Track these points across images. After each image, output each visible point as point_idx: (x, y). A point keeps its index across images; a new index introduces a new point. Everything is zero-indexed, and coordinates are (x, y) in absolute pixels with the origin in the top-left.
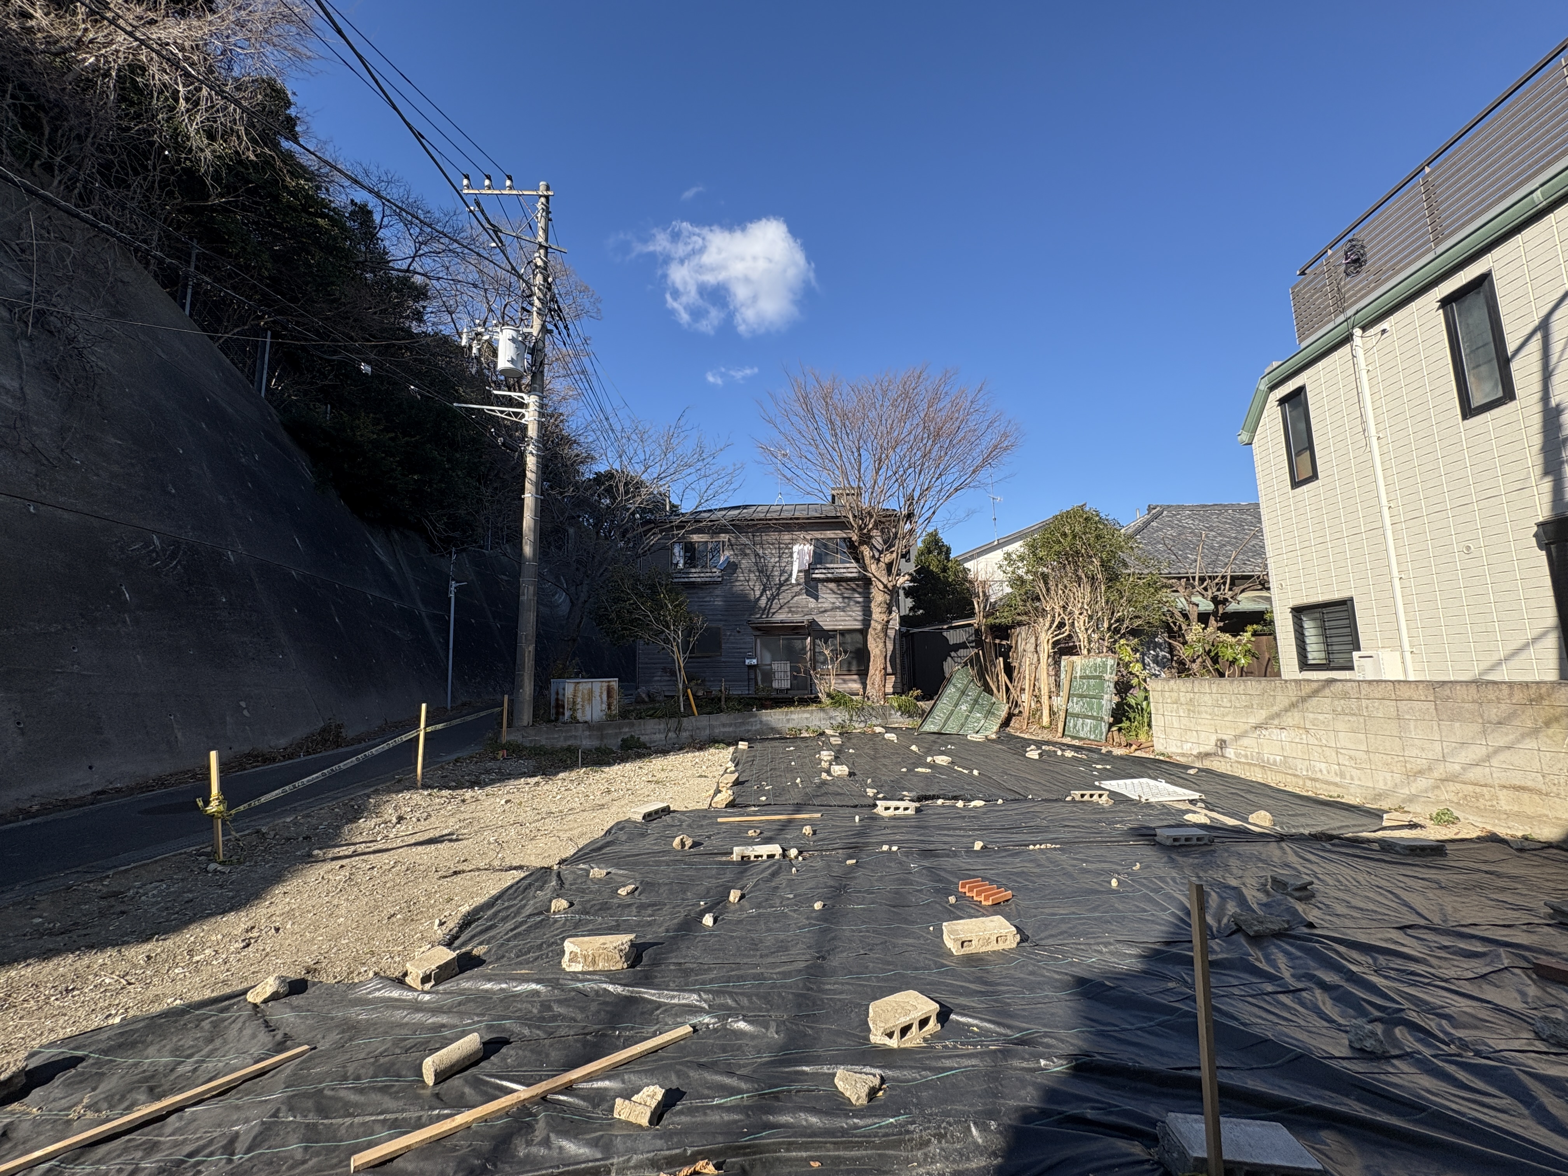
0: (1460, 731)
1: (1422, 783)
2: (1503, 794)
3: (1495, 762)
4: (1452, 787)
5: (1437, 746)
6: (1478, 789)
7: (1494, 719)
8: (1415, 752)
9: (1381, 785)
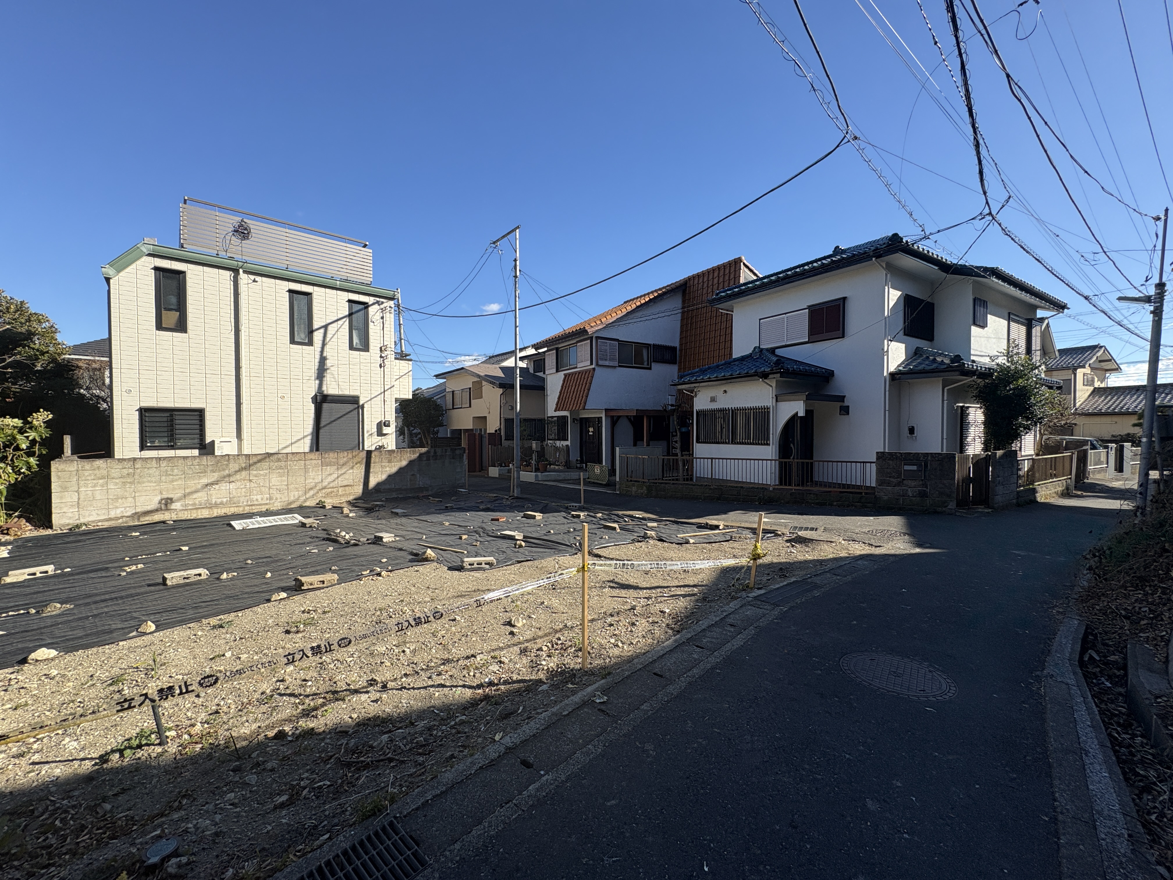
0: (330, 470)
1: (311, 493)
2: (340, 489)
3: (339, 479)
6: (332, 490)
7: (341, 464)
8: (310, 480)
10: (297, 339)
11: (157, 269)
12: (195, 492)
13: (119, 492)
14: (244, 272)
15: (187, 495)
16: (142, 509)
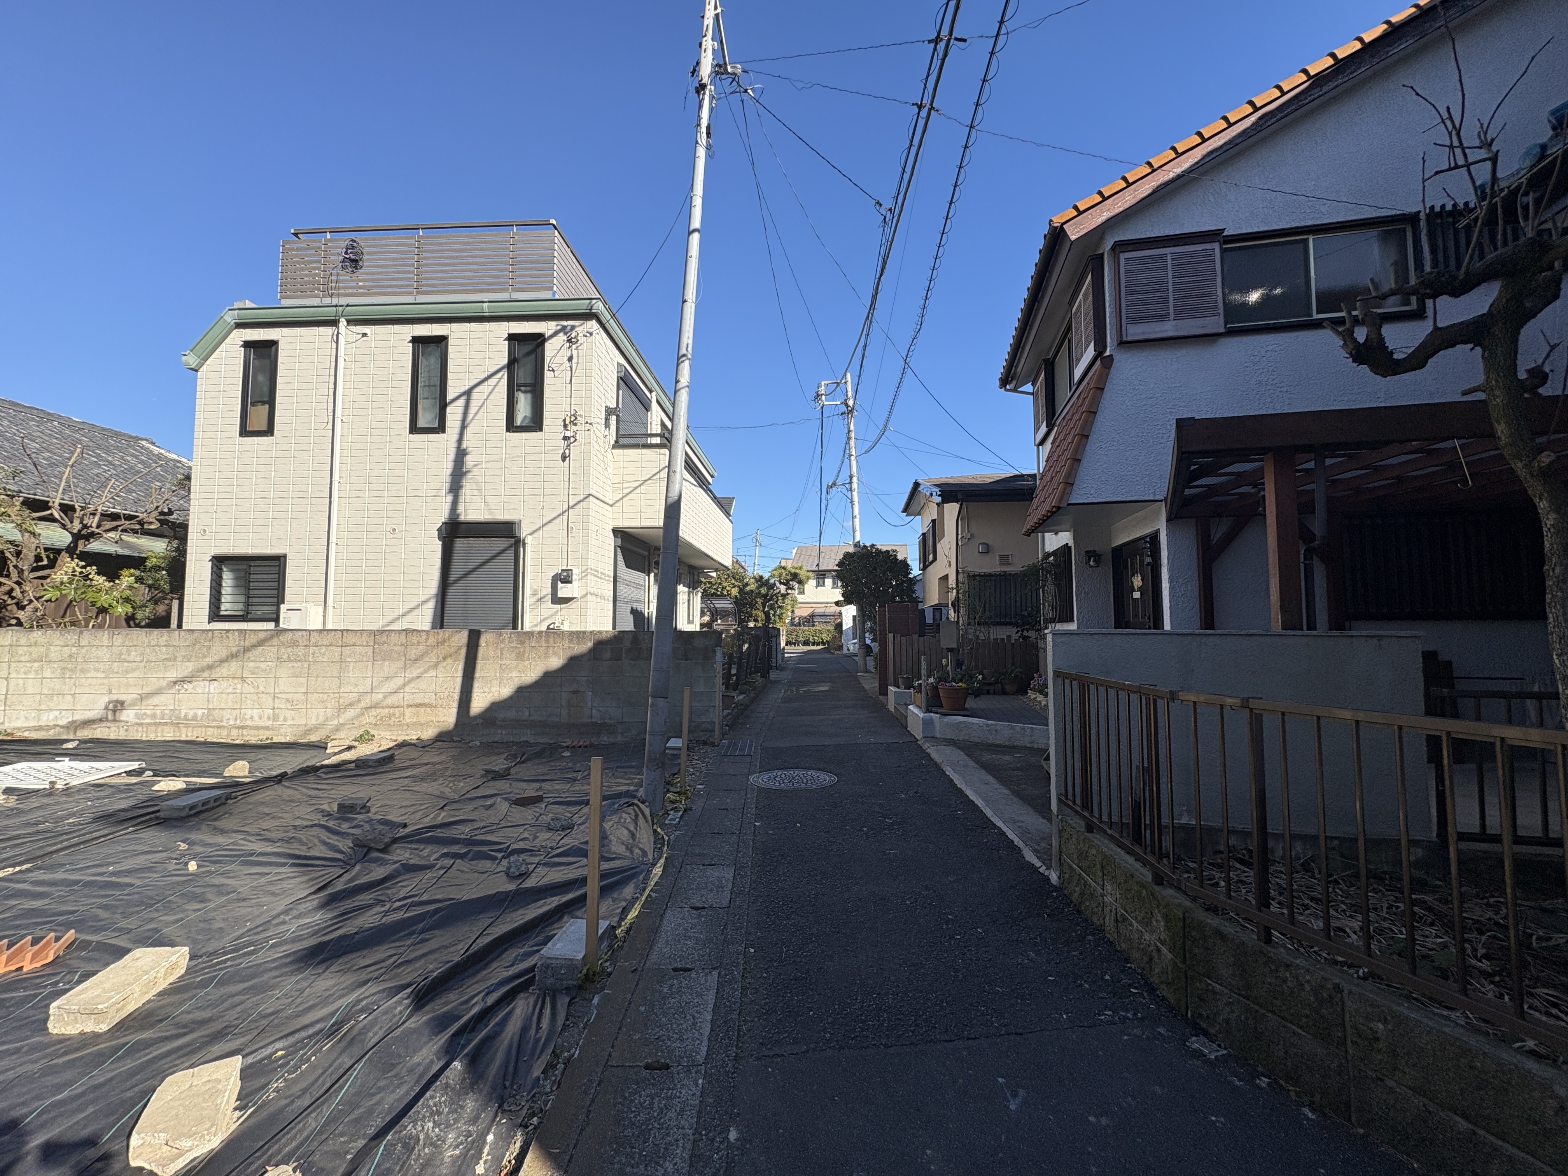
0: (389, 668)
1: (351, 713)
2: (408, 712)
3: (407, 689)
4: (373, 712)
5: (369, 681)
7: (413, 657)
8: (350, 688)
9: (313, 721)
10: (421, 423)
11: (247, 345)
12: (158, 692)
13: (57, 685)
14: (349, 322)
15: (142, 698)
16: (79, 717)
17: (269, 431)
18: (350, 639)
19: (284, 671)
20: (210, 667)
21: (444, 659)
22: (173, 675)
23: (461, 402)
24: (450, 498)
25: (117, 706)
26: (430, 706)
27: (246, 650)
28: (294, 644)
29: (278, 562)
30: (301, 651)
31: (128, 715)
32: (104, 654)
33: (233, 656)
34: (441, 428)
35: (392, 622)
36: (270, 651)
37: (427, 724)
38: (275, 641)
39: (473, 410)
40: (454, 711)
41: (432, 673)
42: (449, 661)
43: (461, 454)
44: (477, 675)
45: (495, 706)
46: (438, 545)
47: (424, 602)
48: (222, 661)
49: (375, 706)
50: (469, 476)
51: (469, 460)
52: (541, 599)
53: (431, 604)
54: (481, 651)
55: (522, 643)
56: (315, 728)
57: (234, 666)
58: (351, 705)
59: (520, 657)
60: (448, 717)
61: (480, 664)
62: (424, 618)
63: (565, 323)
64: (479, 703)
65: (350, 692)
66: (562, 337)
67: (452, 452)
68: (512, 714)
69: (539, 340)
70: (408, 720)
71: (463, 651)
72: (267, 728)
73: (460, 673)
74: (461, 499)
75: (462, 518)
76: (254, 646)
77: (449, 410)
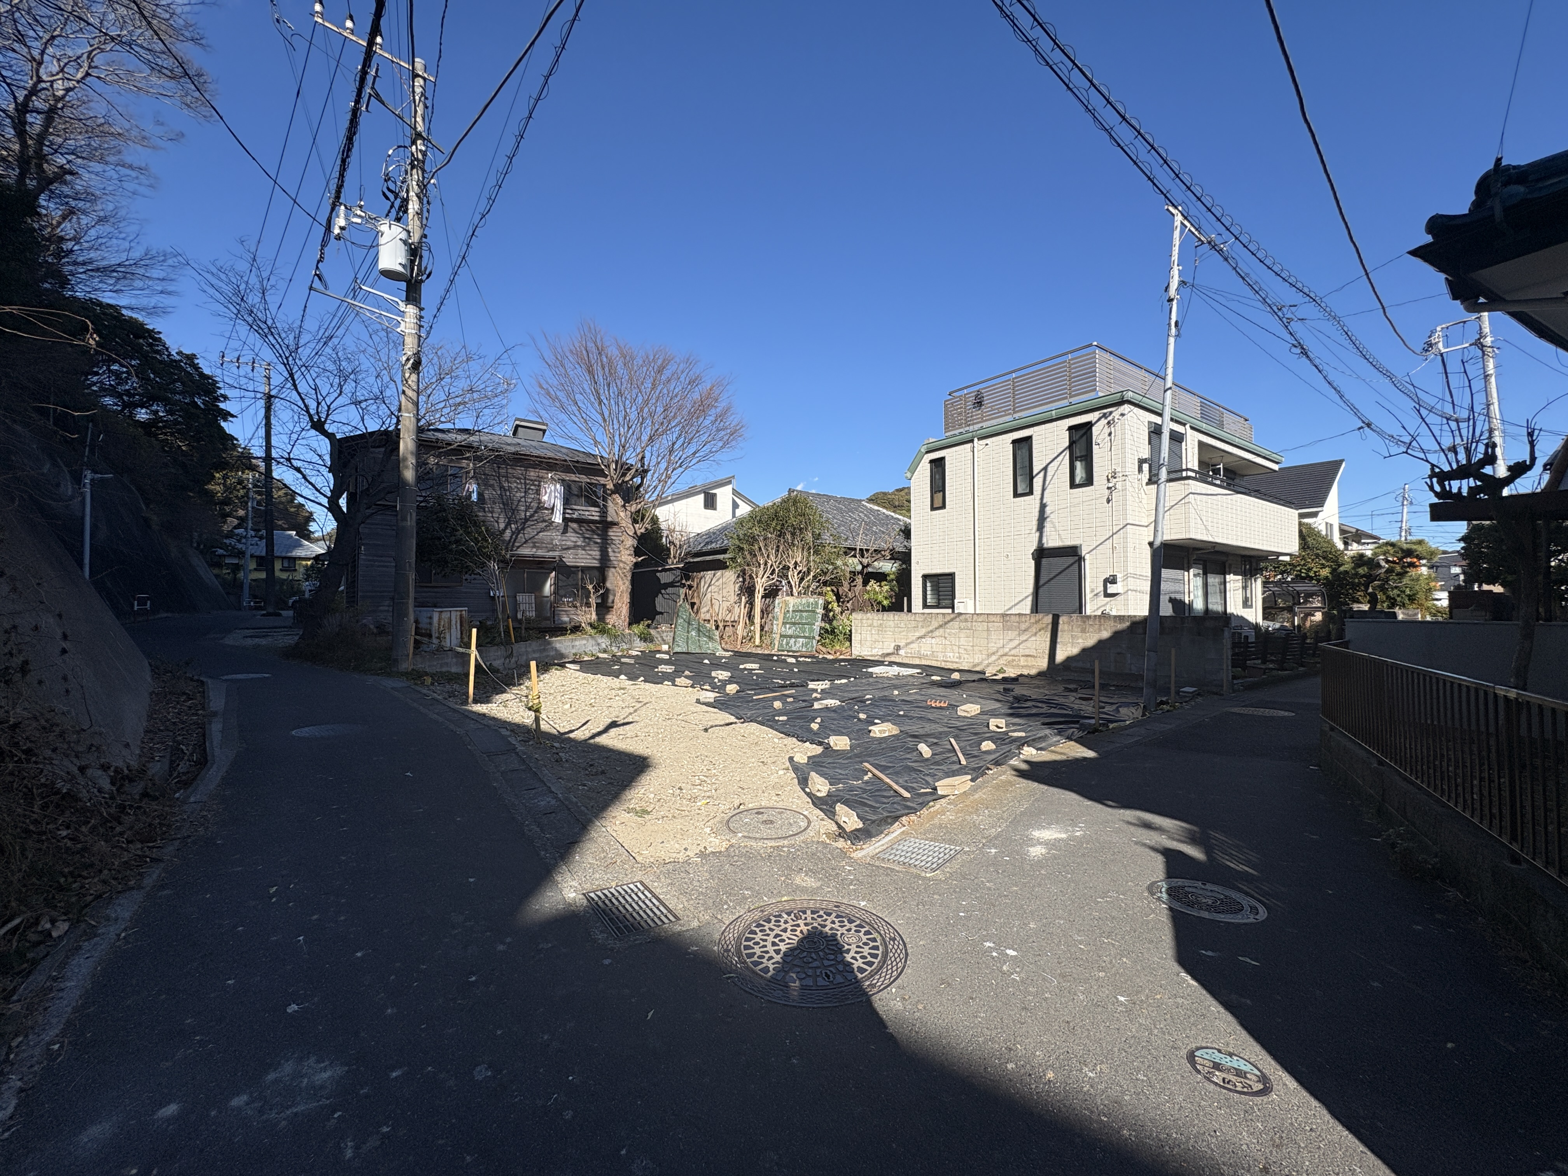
0: (1011, 634)
1: (994, 658)
2: (1022, 659)
4: (1005, 658)
5: (1001, 641)
6: (1015, 658)
7: (1023, 629)
8: (993, 645)
9: (976, 661)
10: (1020, 491)
11: (931, 462)
12: (912, 642)
13: (876, 637)
14: (979, 439)
15: (907, 644)
16: (885, 651)
17: (943, 507)
18: (992, 618)
19: (962, 635)
20: (932, 631)
21: (1040, 630)
22: (918, 634)
23: (1042, 474)
24: (1038, 534)
25: (898, 648)
26: (1033, 656)
27: (946, 623)
28: (966, 621)
29: (952, 576)
30: (969, 624)
31: (902, 652)
32: (891, 623)
33: (941, 626)
34: (1031, 493)
35: (1010, 609)
36: (956, 624)
37: (1033, 667)
38: (958, 619)
39: (1048, 478)
40: (1046, 660)
41: (1033, 638)
42: (1042, 632)
43: (1043, 506)
44: (1059, 640)
45: (1069, 659)
46: (1032, 563)
47: (1026, 597)
48: (936, 629)
49: (1005, 655)
50: (1048, 520)
51: (1048, 510)
52: (1096, 595)
53: (1030, 598)
54: (1060, 627)
55: (1084, 622)
56: (978, 665)
57: (941, 630)
58: (994, 653)
59: (1083, 631)
60: (1043, 664)
61: (1060, 634)
62: (1026, 607)
63: (1105, 411)
64: (1060, 657)
65: (993, 647)
66: (1104, 422)
67: (1038, 506)
68: (1080, 664)
69: (1089, 426)
70: (1022, 663)
71: (1050, 627)
72: (956, 663)
73: (1048, 639)
74: (1045, 534)
75: (1045, 546)
76: (949, 622)
77: (1035, 480)
